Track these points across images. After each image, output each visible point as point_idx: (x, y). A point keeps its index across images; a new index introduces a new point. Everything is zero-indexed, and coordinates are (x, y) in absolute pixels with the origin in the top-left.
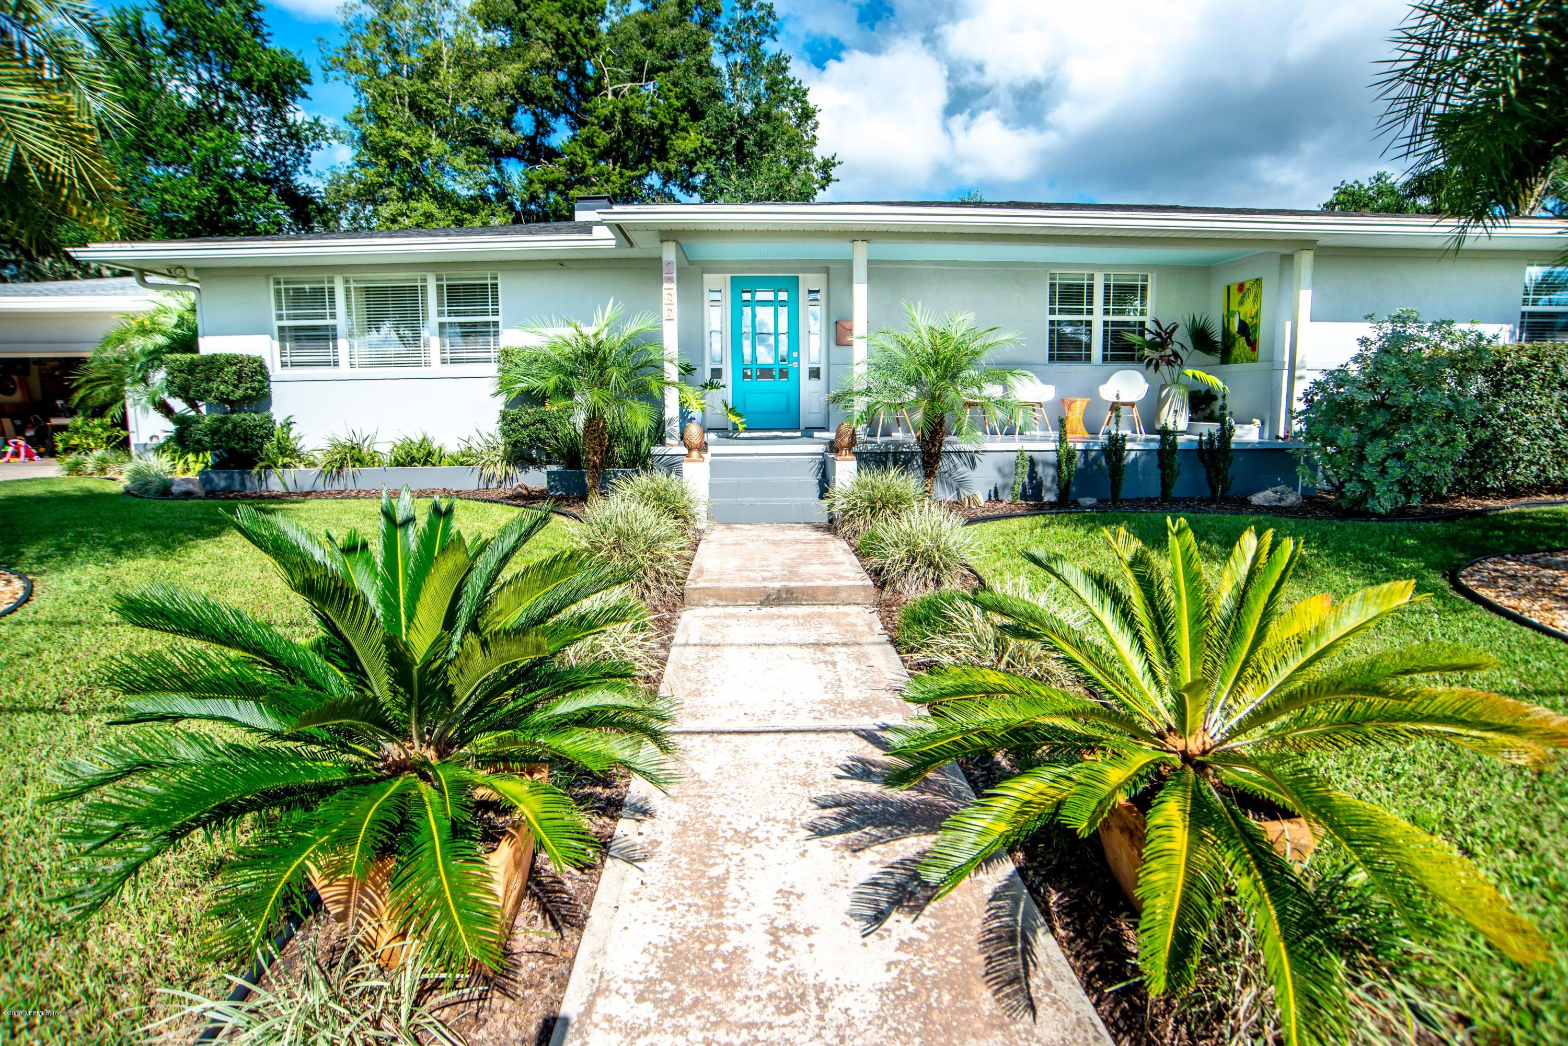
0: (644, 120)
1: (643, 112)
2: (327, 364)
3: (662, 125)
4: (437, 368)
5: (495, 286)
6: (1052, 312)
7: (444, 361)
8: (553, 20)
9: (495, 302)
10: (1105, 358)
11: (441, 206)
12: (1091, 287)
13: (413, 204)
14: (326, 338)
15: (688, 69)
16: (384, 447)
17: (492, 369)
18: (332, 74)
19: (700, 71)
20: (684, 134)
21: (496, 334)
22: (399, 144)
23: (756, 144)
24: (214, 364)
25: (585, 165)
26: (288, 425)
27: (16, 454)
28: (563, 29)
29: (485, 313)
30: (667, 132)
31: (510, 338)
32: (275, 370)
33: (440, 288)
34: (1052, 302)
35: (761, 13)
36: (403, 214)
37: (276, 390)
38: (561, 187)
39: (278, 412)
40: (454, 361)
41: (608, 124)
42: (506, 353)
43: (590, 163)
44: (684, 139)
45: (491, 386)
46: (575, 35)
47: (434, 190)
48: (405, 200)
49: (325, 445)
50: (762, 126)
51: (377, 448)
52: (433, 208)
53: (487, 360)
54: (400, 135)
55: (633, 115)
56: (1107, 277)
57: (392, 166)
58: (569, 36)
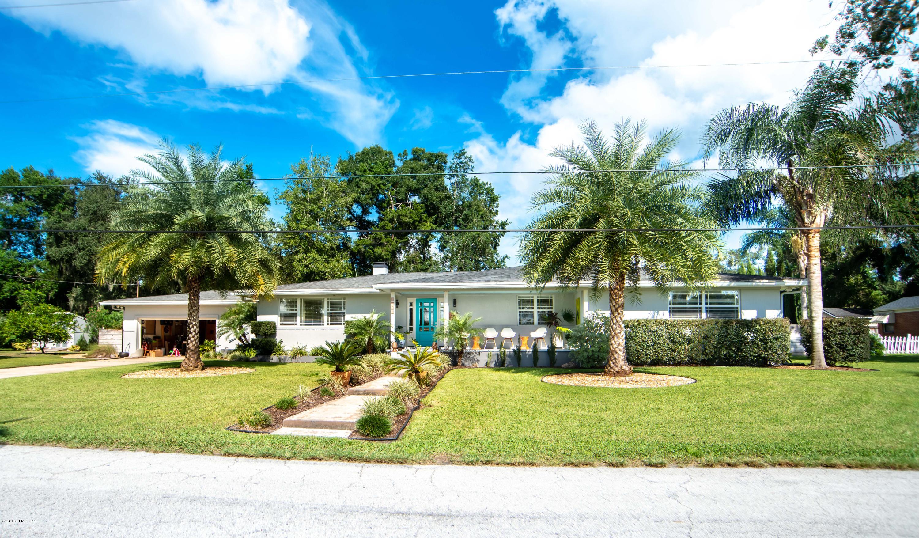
0: (407, 219)
1: (407, 216)
2: (293, 324)
3: (414, 221)
4: (326, 326)
5: (344, 302)
6: (520, 308)
7: (328, 324)
8: (370, 180)
9: (344, 306)
10: (539, 323)
11: (320, 255)
12: (533, 300)
13: (309, 254)
14: (294, 316)
15: (431, 189)
16: (309, 350)
17: (343, 327)
18: (279, 201)
19: (437, 189)
20: (425, 223)
21: (344, 316)
22: (304, 230)
23: (463, 220)
24: (261, 323)
25: (381, 238)
26: (281, 342)
27: (174, 354)
28: (374, 184)
29: (341, 310)
30: (417, 223)
31: (348, 317)
32: (278, 326)
33: (328, 302)
34: (520, 305)
35: (466, 160)
36: (304, 259)
37: (278, 332)
38: (371, 247)
39: (278, 338)
40: (331, 324)
41: (391, 221)
42: (347, 322)
43: (383, 237)
44: (425, 225)
45: (343, 331)
46: (379, 185)
47: (317, 248)
48: (305, 253)
49: (291, 349)
50: (466, 212)
51: (307, 350)
52: (316, 255)
53: (341, 324)
54: (305, 227)
55: (402, 217)
56: (538, 297)
57: (301, 239)
58: (376, 186)
